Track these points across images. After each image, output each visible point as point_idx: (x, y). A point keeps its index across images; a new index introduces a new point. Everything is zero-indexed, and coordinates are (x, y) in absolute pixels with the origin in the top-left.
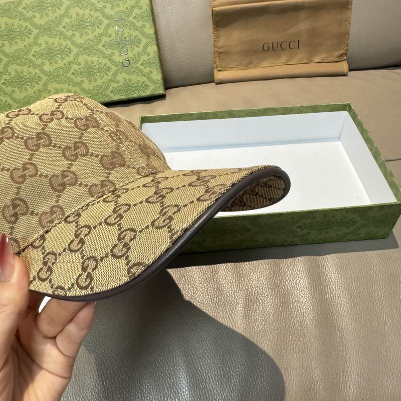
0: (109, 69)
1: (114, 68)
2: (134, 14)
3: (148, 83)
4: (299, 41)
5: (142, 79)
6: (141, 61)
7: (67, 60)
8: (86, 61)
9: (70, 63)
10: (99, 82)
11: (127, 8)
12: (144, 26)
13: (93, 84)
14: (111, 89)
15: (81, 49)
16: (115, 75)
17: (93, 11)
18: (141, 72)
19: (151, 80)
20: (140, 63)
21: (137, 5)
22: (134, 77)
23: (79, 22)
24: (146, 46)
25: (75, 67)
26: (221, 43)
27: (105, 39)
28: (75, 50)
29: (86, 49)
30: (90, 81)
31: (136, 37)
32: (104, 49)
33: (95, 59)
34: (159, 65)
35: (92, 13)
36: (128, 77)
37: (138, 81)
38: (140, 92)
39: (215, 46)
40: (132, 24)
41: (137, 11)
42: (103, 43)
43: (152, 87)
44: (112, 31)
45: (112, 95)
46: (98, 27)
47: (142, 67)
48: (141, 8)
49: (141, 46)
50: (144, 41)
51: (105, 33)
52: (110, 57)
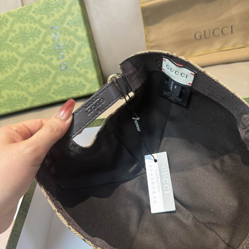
0: (49, 73)
1: (53, 72)
2: (67, 21)
3: (85, 83)
4: (232, 26)
5: (78, 80)
6: (77, 63)
7: (15, 68)
8: (30, 68)
9: (18, 71)
10: (42, 85)
11: (61, 16)
12: (77, 30)
13: (38, 87)
14: (52, 91)
15: (25, 58)
16: (54, 78)
17: (32, 24)
18: (77, 73)
19: (87, 80)
20: (76, 65)
21: (69, 12)
22: (71, 78)
23: (22, 35)
24: (80, 48)
25: (22, 74)
26: (152, 37)
27: (45, 46)
28: (20, 59)
29: (30, 57)
30: (35, 85)
31: (70, 41)
32: (43, 56)
33: (37, 65)
34: (92, 65)
35: (32, 25)
36: (66, 79)
37: (76, 82)
38: (78, 92)
39: (147, 41)
40: (66, 30)
41: (69, 18)
42: (42, 50)
43: (88, 86)
44: (49, 39)
45: (54, 96)
46: (38, 37)
47: (78, 69)
48: (73, 14)
49: (76, 49)
50: (78, 44)
51: (44, 42)
52: (49, 62)
